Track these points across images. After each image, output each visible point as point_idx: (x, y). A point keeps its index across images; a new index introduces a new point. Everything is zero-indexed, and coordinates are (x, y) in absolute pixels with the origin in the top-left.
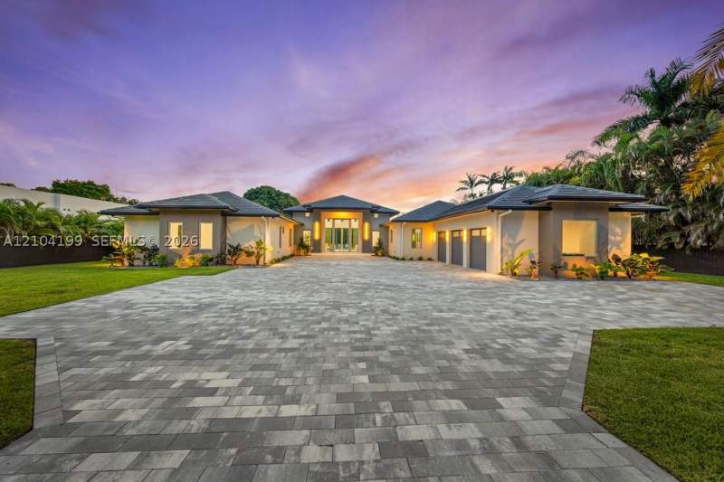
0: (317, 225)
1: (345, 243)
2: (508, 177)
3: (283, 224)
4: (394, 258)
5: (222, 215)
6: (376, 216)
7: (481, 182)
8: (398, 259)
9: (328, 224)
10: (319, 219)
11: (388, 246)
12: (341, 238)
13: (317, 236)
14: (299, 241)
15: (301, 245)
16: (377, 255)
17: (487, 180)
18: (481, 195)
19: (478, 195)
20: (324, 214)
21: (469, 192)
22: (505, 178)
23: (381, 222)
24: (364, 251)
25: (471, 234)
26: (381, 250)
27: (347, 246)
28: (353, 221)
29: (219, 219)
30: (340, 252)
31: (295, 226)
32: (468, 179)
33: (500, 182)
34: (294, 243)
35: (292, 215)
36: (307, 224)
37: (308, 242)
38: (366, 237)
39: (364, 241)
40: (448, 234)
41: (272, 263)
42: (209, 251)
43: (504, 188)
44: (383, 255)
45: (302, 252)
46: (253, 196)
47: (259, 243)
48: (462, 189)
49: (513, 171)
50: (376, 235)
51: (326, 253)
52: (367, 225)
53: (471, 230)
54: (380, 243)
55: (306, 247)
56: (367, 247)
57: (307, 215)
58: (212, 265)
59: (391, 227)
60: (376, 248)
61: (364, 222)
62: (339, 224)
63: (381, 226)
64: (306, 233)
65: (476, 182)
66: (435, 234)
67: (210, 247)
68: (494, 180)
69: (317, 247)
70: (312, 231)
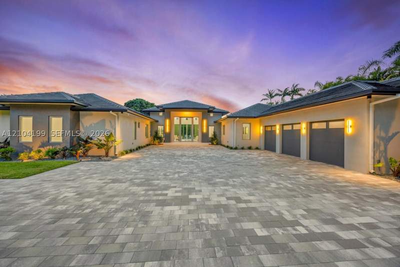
0: (168, 121)
1: (189, 134)
2: (295, 91)
3: (138, 120)
4: (228, 147)
5: (71, 109)
6: (212, 115)
7: (277, 95)
8: (231, 148)
9: (176, 121)
10: (169, 117)
11: (220, 137)
12: (186, 131)
13: (167, 130)
14: (154, 134)
15: (156, 136)
16: (213, 144)
17: (281, 93)
18: (277, 103)
19: (275, 104)
20: (173, 113)
21: (269, 101)
22: (292, 92)
23: (216, 119)
24: (203, 141)
25: (311, 126)
26: (215, 140)
27: (190, 136)
28: (194, 118)
29: (69, 114)
30: (186, 142)
31: (151, 123)
32: (268, 93)
33: (289, 95)
34: (151, 135)
35: (149, 114)
36: (160, 121)
37: (161, 134)
38: (205, 131)
39: (203, 134)
40: (278, 127)
41: (122, 154)
42: (59, 144)
43: (292, 98)
44: (217, 144)
45: (157, 141)
46: (131, 105)
47: (110, 136)
48: (265, 99)
49: (298, 87)
50: (212, 130)
51: (175, 142)
52: (205, 122)
53: (311, 123)
54: (215, 135)
55: (160, 138)
56: (205, 138)
57: (161, 114)
58: (58, 158)
59: (223, 123)
60: (212, 138)
61: (203, 119)
62: (184, 122)
63: (215, 122)
64: (160, 128)
65: (274, 95)
66: (262, 128)
67: (60, 140)
68: (285, 93)
69: (168, 138)
70: (164, 126)
